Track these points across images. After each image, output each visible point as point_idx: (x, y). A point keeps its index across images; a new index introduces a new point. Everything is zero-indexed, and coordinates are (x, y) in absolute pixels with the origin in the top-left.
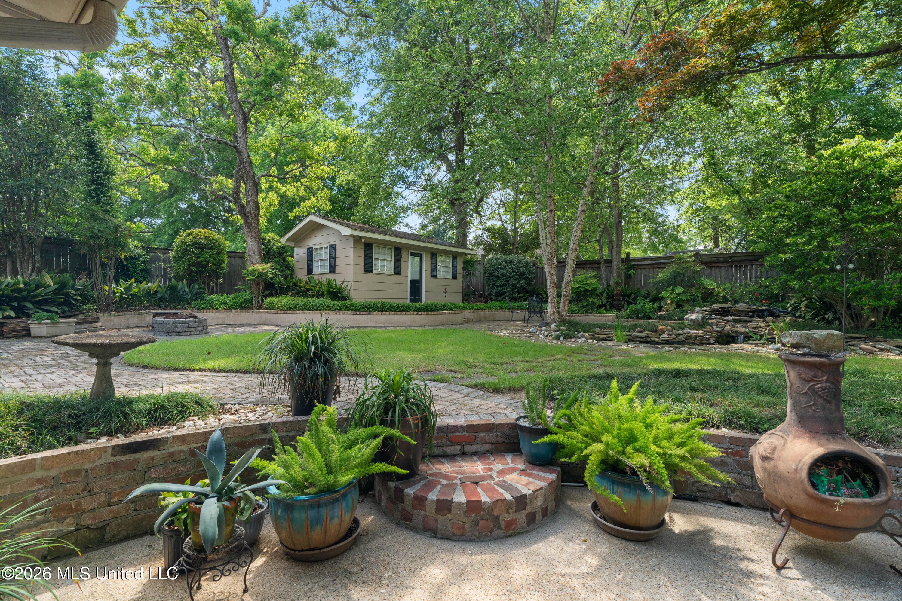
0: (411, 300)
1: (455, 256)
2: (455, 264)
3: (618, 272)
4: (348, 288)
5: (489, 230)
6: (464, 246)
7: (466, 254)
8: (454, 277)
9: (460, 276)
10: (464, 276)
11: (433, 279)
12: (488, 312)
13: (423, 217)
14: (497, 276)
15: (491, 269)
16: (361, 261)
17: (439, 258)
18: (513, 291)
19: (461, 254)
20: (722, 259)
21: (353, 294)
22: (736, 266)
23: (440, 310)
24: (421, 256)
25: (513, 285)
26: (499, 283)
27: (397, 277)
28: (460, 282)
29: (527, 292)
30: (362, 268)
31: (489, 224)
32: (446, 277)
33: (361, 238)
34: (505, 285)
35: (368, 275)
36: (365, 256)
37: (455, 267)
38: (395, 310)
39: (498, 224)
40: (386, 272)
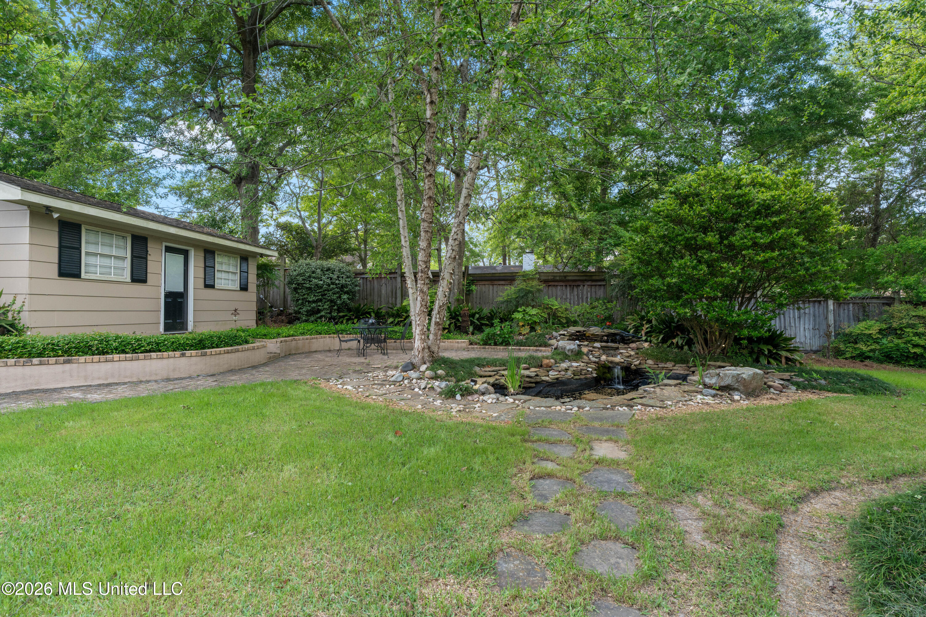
0: (167, 328)
1: (245, 257)
2: (244, 268)
3: (459, 288)
4: (16, 307)
5: (285, 227)
6: (255, 243)
7: (262, 255)
8: (244, 288)
9: (252, 287)
10: (258, 286)
11: (209, 291)
12: (301, 341)
13: (185, 199)
14: (310, 289)
15: (300, 279)
16: (53, 255)
17: (218, 259)
18: (331, 307)
19: (255, 255)
20: (558, 278)
21: (26, 319)
22: (570, 286)
23: (227, 345)
24: (185, 254)
25: (332, 301)
26: (312, 298)
27: (138, 288)
28: (252, 295)
29: (349, 310)
30: (55, 267)
31: (283, 220)
32: (230, 287)
33: (49, 209)
34: (321, 300)
35: (69, 284)
36: (61, 247)
37: (244, 274)
38: (134, 351)
39: (296, 221)
40: (112, 277)
